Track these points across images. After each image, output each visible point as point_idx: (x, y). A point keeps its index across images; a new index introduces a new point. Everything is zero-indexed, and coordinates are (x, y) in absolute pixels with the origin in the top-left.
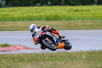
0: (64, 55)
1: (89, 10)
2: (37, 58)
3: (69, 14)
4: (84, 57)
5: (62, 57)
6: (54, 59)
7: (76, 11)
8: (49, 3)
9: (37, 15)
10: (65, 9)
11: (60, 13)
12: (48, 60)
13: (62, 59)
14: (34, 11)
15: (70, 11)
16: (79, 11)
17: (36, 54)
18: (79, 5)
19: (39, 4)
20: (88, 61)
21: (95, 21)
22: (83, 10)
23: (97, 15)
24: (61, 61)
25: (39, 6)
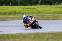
0: (20, 35)
1: (35, 8)
2: (4, 37)
3: (23, 11)
4: (32, 36)
5: (19, 36)
6: (14, 37)
7: (27, 9)
8: (11, 4)
9: (4, 11)
10: (20, 8)
11: (17, 10)
12: (11, 38)
13: (19, 37)
14: (2, 9)
15: (23, 9)
16: (29, 9)
17: (3, 34)
18: (29, 5)
19: (4, 5)
20: (35, 39)
21: (39, 15)
22: (31, 8)
23: (40, 11)
24: (18, 39)
25: (4, 6)
